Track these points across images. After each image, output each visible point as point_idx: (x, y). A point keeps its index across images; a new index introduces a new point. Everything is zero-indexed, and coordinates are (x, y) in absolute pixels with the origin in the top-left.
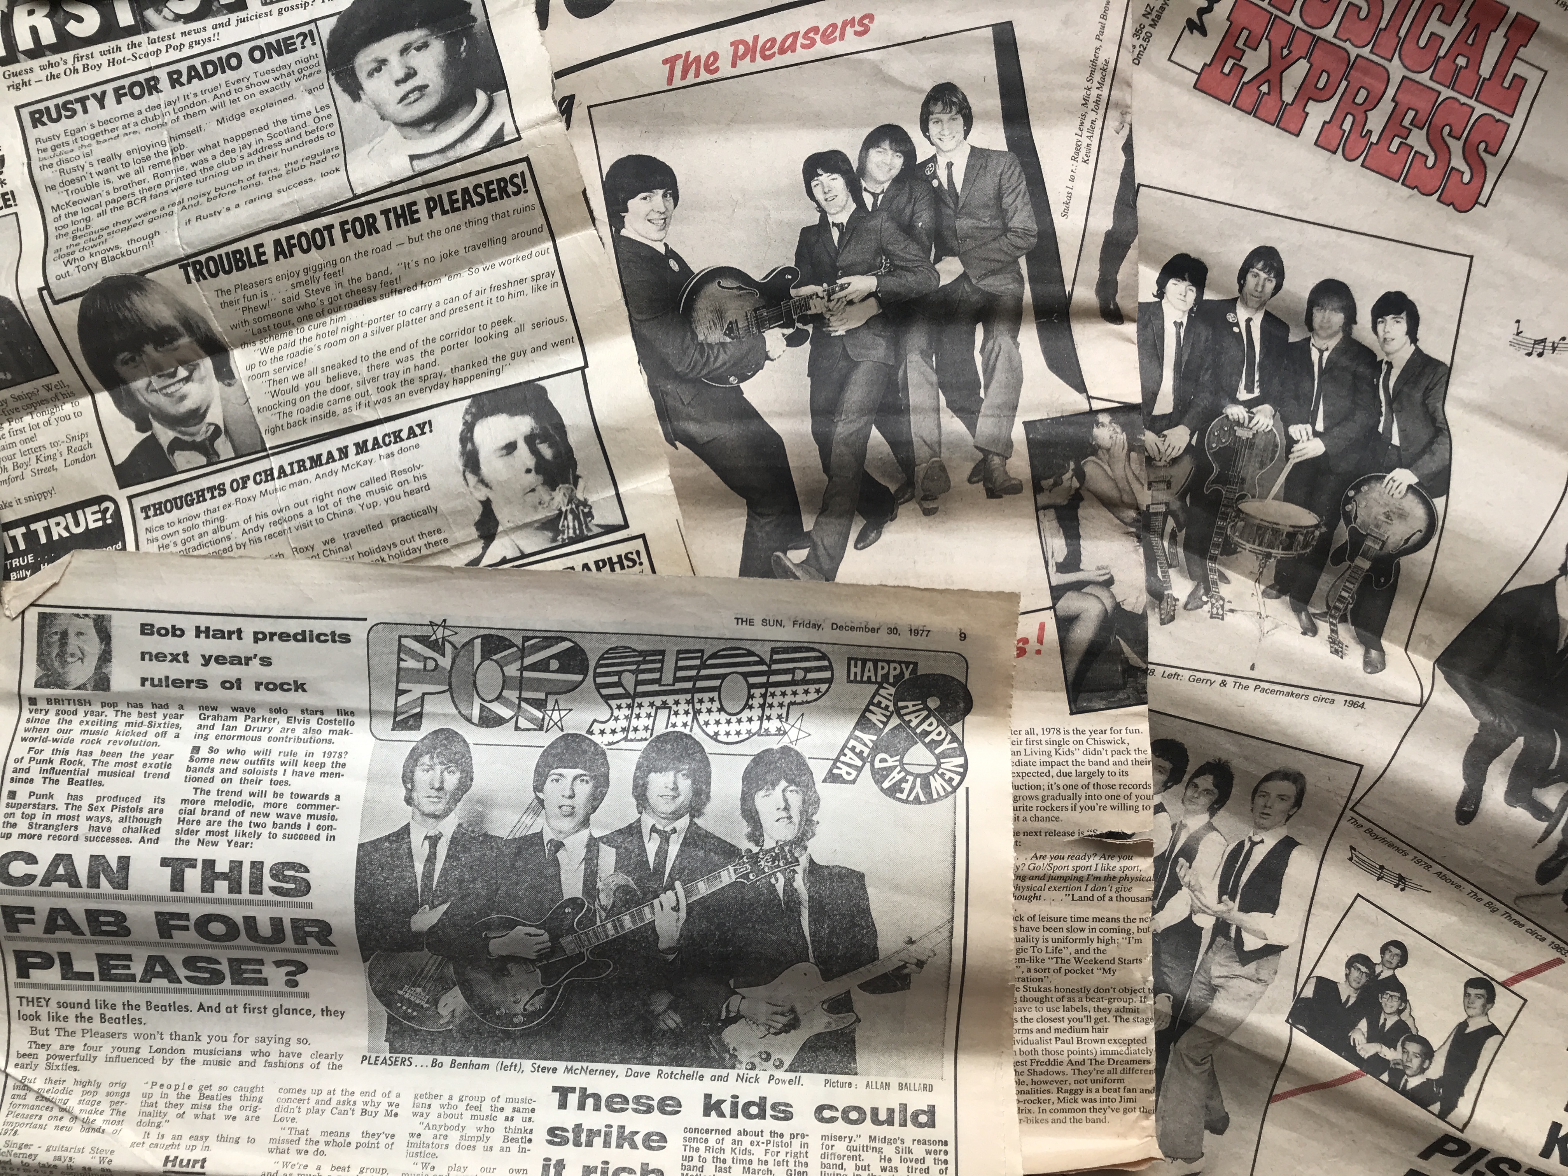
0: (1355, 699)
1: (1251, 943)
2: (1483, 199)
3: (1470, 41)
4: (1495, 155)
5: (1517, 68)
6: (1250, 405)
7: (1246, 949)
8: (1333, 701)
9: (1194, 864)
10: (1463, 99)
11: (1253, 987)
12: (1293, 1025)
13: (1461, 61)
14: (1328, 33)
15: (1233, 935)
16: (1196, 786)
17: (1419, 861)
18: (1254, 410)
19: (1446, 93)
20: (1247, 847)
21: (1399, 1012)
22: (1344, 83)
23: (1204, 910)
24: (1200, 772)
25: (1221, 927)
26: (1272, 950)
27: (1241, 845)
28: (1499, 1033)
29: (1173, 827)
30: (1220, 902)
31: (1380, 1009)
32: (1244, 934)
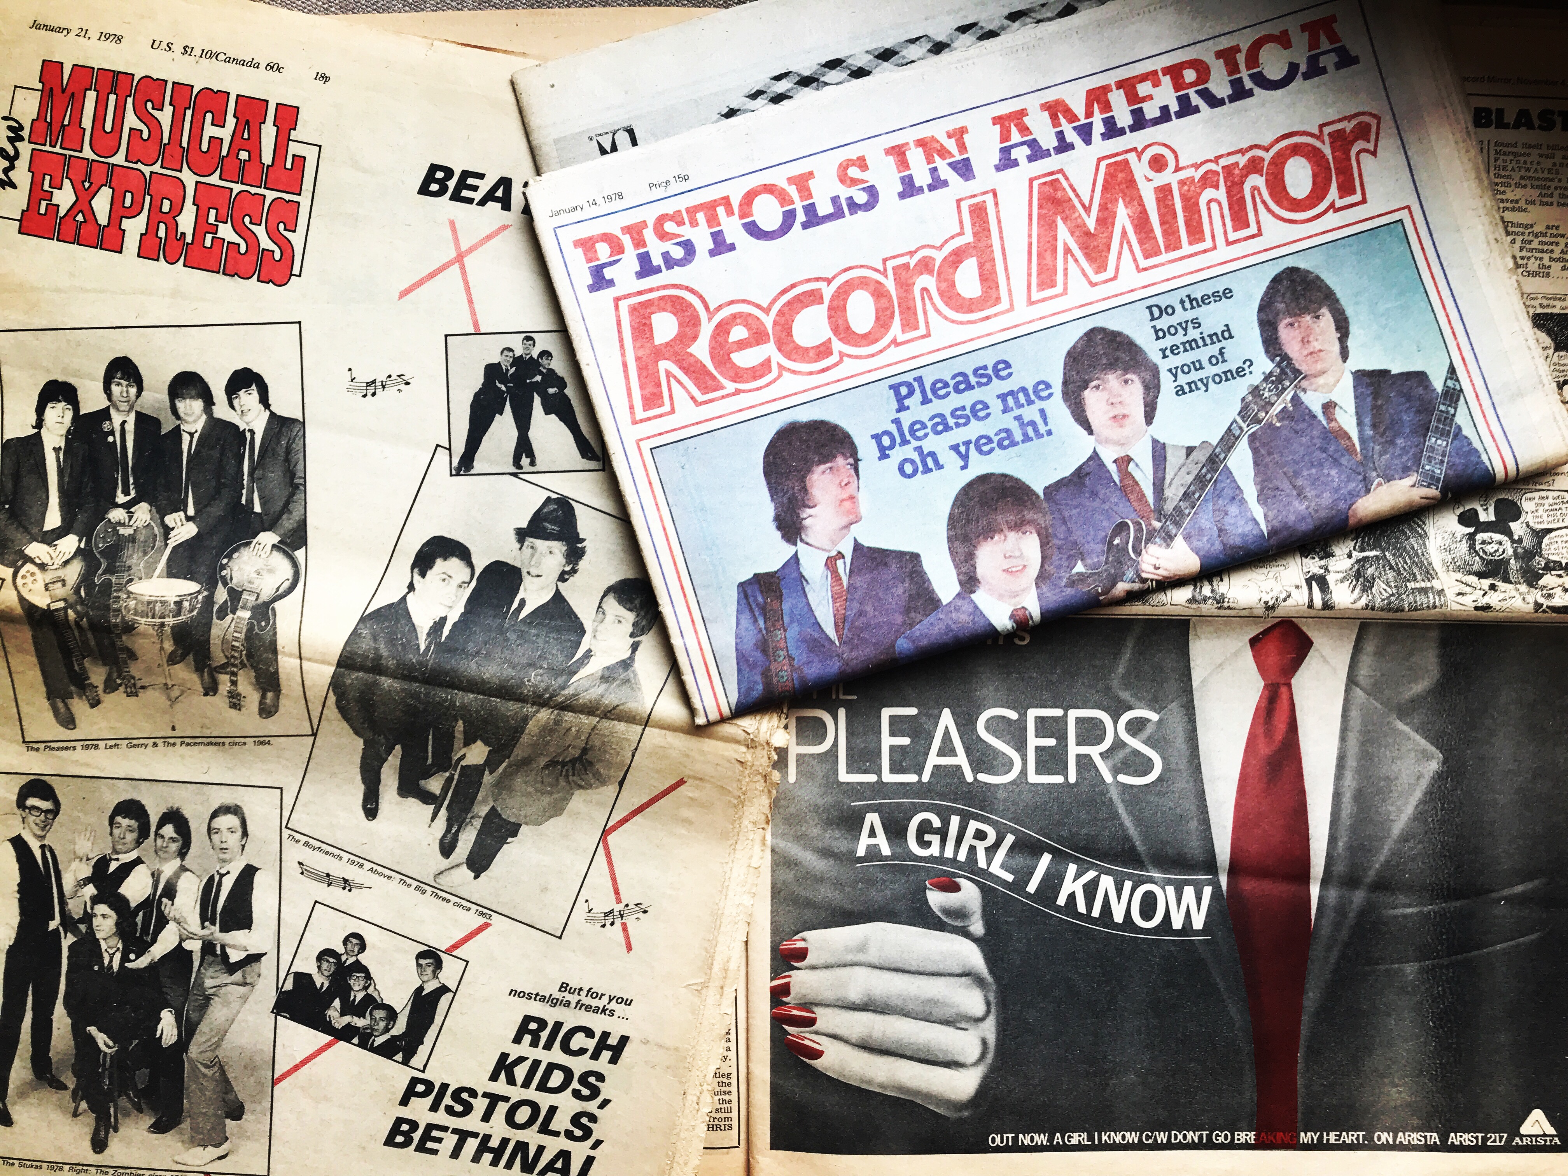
0: (262, 739)
1: (235, 956)
2: (296, 271)
3: (246, 136)
4: (294, 231)
5: (294, 149)
6: (127, 506)
7: (232, 960)
8: (245, 744)
9: (176, 900)
10: (253, 190)
11: (242, 989)
12: (277, 1014)
13: (244, 155)
14: (119, 159)
15: (219, 952)
16: (162, 837)
17: (353, 862)
18: (132, 510)
19: (237, 188)
20: (217, 878)
21: (366, 988)
22: (148, 198)
23: (191, 936)
24: (160, 825)
25: (208, 947)
26: (254, 958)
27: (212, 878)
28: (448, 990)
29: (153, 875)
30: (203, 927)
31: (350, 988)
32: (228, 950)
